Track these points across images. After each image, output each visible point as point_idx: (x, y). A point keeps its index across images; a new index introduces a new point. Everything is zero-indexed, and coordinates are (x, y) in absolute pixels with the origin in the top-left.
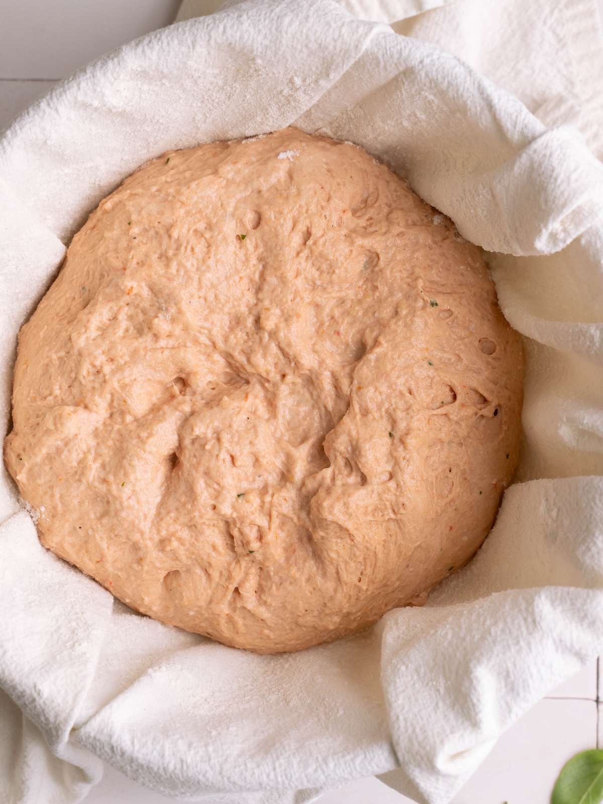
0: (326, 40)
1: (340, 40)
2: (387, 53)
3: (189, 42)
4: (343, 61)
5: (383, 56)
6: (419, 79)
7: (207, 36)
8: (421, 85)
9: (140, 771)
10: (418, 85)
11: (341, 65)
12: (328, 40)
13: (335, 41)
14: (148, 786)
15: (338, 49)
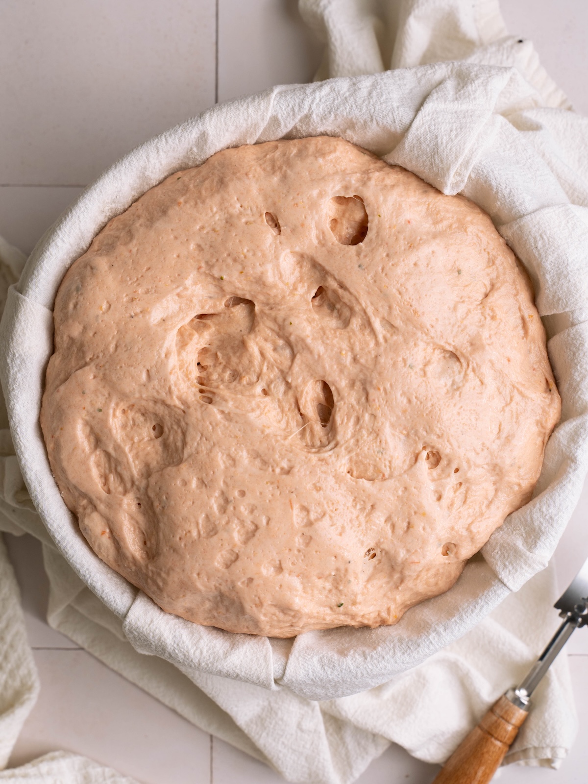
0: (239, 122)
1: (250, 118)
2: (284, 114)
3: (144, 157)
4: (255, 130)
5: (282, 116)
6: (312, 121)
7: (155, 149)
8: (315, 125)
9: (338, 684)
10: (313, 125)
11: (254, 134)
12: (241, 121)
13: (246, 120)
14: (347, 693)
15: (250, 124)
